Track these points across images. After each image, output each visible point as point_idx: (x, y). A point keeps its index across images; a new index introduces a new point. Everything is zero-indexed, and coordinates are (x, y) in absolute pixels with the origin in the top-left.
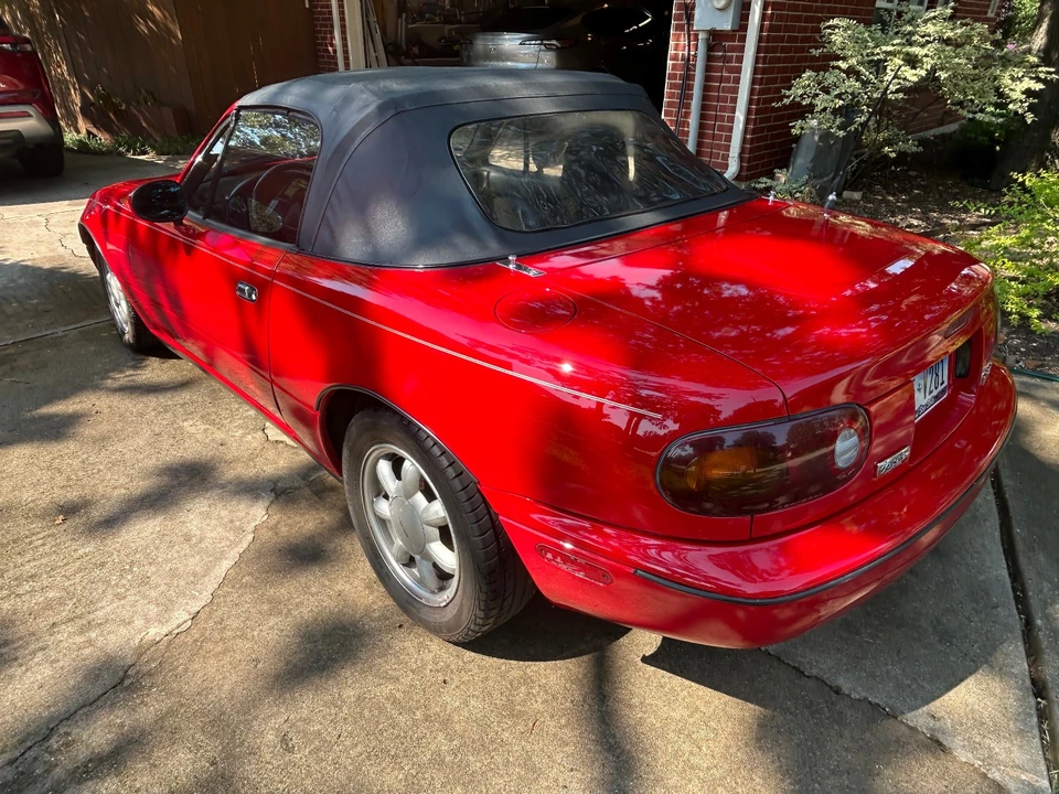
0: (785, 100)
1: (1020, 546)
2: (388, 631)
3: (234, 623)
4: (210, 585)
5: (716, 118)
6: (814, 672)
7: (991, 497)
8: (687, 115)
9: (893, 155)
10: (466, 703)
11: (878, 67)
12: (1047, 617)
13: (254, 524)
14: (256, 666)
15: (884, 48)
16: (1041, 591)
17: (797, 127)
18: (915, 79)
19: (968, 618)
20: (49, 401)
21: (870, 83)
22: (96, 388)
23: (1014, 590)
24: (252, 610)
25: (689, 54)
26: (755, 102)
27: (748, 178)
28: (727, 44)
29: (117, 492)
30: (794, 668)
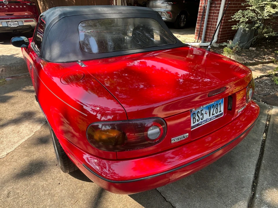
0: (233, 19)
1: (262, 168)
2: (53, 166)
3: (16, 157)
4: (17, 145)
5: (212, 24)
6: (170, 200)
7: (259, 149)
8: (203, 23)
9: (267, 37)
10: (61, 191)
11: (262, 8)
12: (261, 194)
13: (36, 130)
14: (14, 171)
15: (264, 3)
16: (263, 185)
17: (234, 27)
18: (274, 12)
19: (232, 190)
20: (8, 92)
21: (259, 13)
22: (20, 90)
23: (253, 182)
24: (22, 154)
25: (205, 5)
26: (223, 20)
27: (220, 43)
28: (216, 2)
29: (9, 118)
30: (164, 197)
